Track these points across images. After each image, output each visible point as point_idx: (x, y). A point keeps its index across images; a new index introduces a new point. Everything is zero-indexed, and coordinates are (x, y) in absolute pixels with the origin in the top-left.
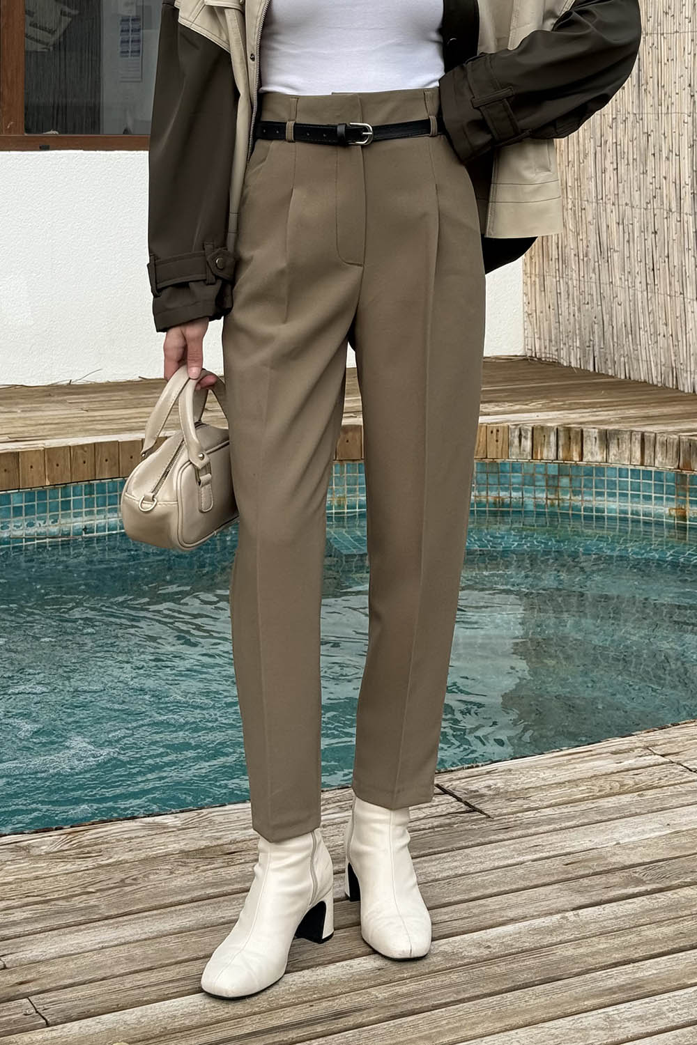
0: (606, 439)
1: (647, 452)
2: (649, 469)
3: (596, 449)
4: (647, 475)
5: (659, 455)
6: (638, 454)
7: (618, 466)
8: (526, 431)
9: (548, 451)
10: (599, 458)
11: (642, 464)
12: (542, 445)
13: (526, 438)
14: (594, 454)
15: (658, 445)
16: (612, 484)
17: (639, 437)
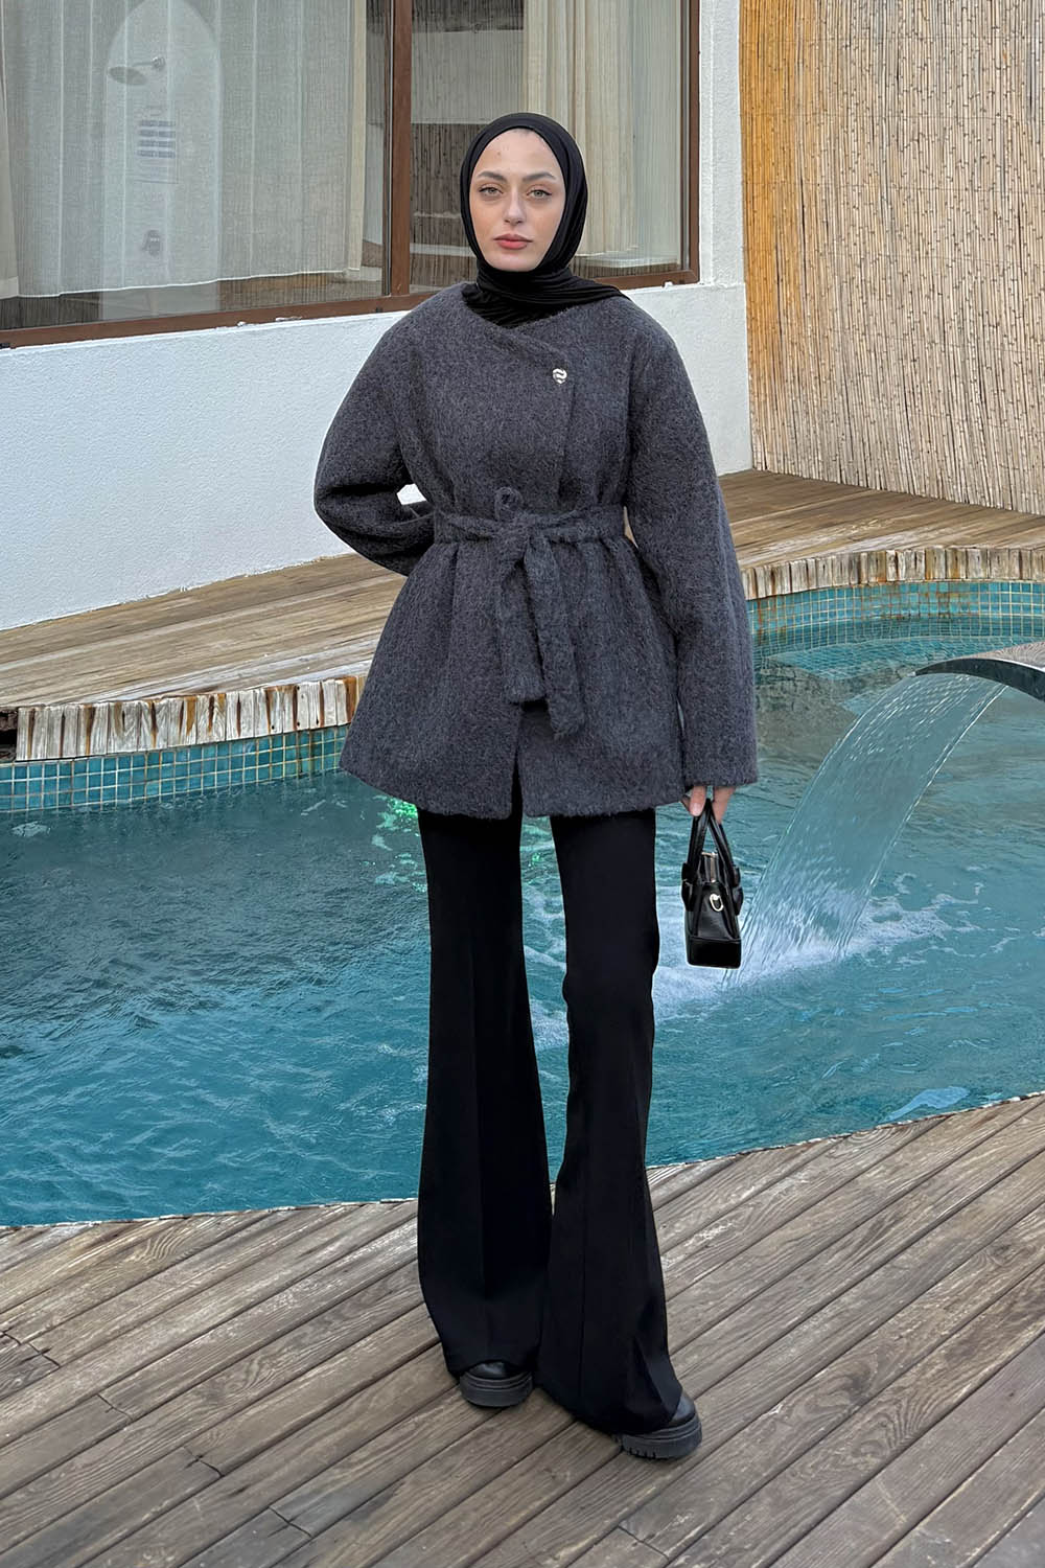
0: (987, 557)
1: (1024, 567)
2: (1028, 582)
3: (979, 567)
4: (1026, 587)
5: (1036, 570)
6: (1017, 569)
7: (1000, 581)
8: (921, 554)
9: (939, 572)
10: (982, 575)
11: (1021, 578)
12: (934, 566)
13: (921, 561)
14: (978, 572)
15: (1034, 563)
16: (996, 598)
17: (1017, 555)
